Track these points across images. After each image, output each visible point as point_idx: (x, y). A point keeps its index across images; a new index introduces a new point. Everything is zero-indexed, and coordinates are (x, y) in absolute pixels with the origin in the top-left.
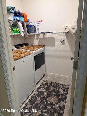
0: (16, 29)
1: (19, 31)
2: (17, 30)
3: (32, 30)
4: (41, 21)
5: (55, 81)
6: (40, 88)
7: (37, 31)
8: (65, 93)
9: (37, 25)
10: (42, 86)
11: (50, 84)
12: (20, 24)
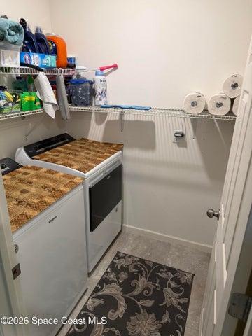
0: (30, 95)
1: (41, 102)
2: (34, 98)
3: (82, 96)
4: (115, 67)
5: (151, 258)
6: (104, 281)
7: (101, 100)
8: (182, 301)
9: (101, 81)
10: (112, 276)
11: (135, 267)
12: (42, 77)
